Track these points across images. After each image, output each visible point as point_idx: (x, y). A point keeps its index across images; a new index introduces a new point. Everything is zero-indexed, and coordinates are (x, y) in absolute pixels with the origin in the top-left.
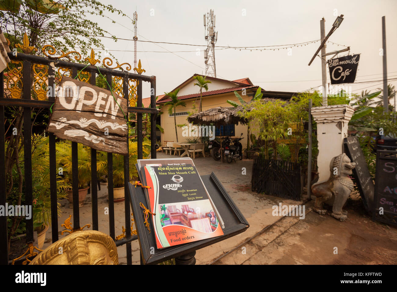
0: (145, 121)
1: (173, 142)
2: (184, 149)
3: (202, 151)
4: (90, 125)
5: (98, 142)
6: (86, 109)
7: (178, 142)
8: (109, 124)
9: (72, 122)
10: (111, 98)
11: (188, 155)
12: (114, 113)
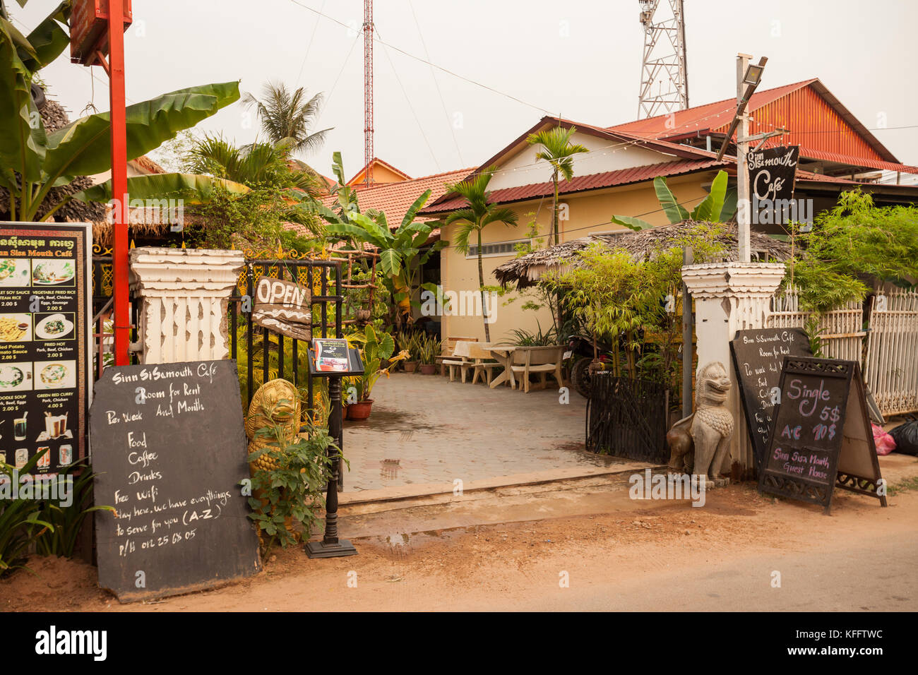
0: (370, 284)
1: (477, 340)
2: (501, 363)
3: (554, 371)
4: (280, 315)
5: (286, 330)
6: (276, 302)
7: (489, 340)
8: (295, 314)
9: (267, 313)
10: (297, 290)
11: (513, 383)
12: (299, 303)
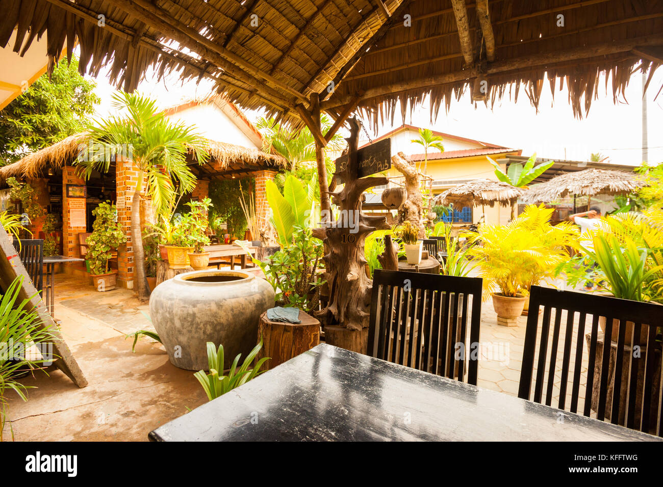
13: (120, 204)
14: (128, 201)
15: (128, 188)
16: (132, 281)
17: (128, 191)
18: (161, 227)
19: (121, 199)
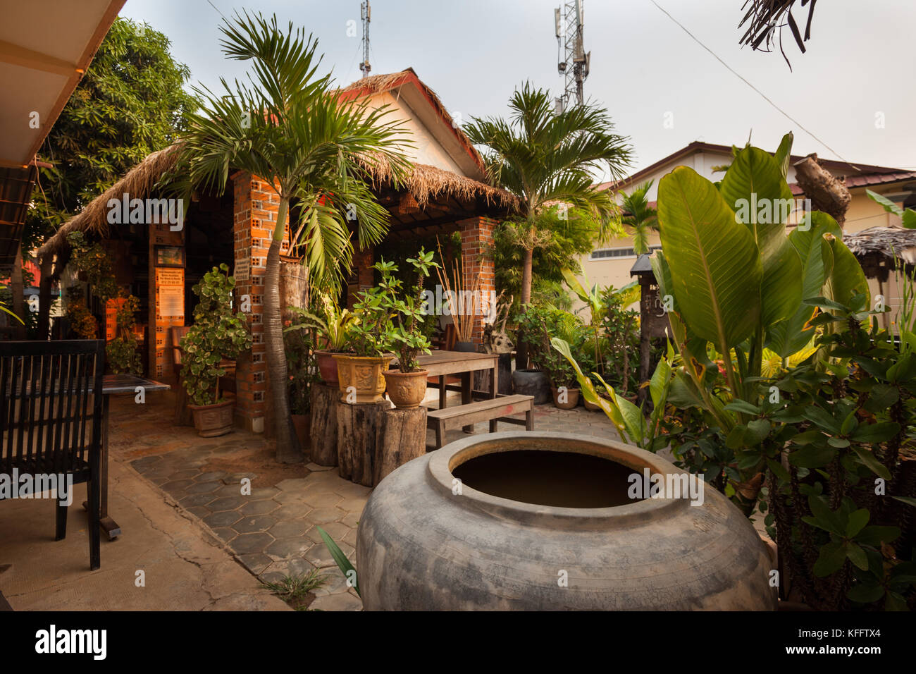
13: (241, 272)
14: (254, 267)
15: (256, 243)
16: (262, 418)
17: (255, 247)
18: (317, 314)
19: (241, 263)
